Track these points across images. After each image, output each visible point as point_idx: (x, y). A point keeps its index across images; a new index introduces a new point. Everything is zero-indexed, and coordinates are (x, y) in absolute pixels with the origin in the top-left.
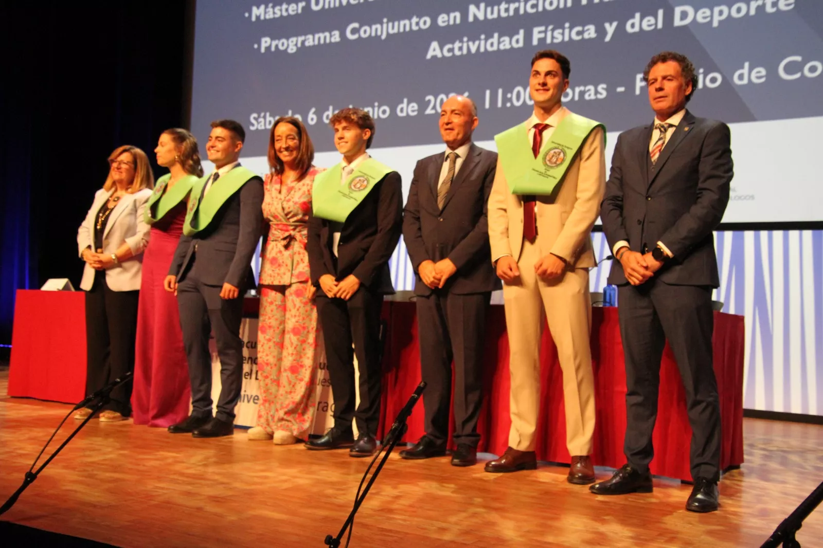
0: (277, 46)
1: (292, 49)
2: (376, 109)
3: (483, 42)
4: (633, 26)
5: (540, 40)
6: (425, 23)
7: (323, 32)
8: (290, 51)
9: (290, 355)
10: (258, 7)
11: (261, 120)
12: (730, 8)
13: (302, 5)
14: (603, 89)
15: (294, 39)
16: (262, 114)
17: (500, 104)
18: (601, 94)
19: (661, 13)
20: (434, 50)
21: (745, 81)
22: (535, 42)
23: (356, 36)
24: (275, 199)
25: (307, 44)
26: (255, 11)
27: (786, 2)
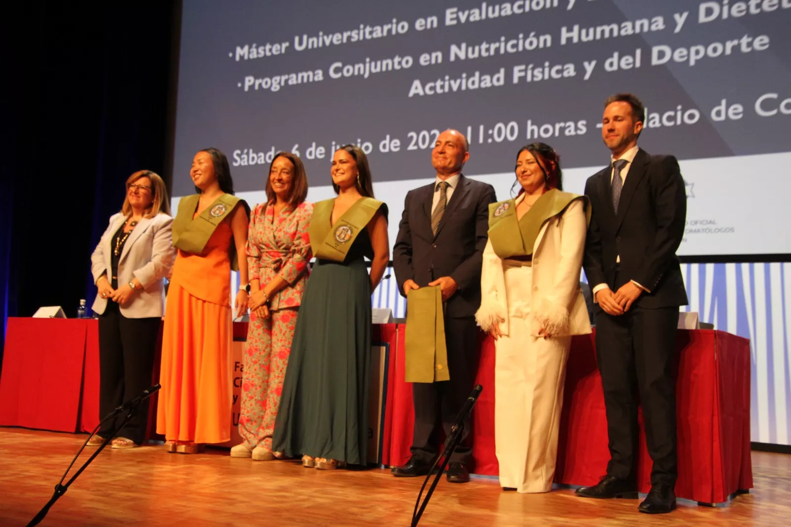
0: (260, 85)
1: (276, 88)
3: (464, 81)
4: (611, 64)
5: (520, 78)
6: (407, 62)
7: (306, 71)
8: (273, 89)
9: (276, 378)
10: (242, 48)
11: (245, 156)
12: (706, 48)
13: (285, 45)
14: (583, 125)
15: (278, 78)
16: (246, 151)
17: (481, 141)
18: (581, 130)
19: (638, 52)
20: (417, 88)
21: (723, 118)
22: (516, 80)
23: (339, 75)
24: (267, 229)
25: (290, 83)
26: (239, 51)
27: (761, 43)
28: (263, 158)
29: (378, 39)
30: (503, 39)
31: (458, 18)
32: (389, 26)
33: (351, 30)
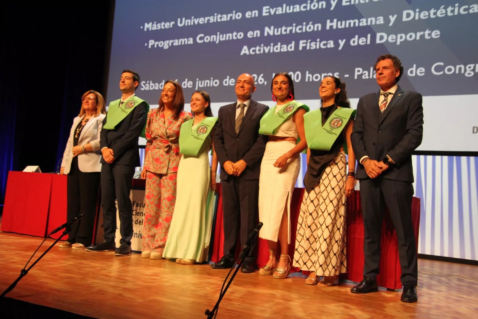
0: (158, 45)
1: (166, 47)
2: (212, 81)
3: (272, 48)
4: (354, 42)
5: (303, 47)
6: (240, 35)
7: (184, 38)
8: (165, 48)
9: (166, 212)
10: (148, 23)
11: (147, 85)
12: (406, 35)
13: (172, 23)
14: (337, 75)
15: (168, 42)
16: (148, 82)
19: (369, 36)
20: (245, 50)
21: (414, 75)
22: (301, 48)
23: (202, 41)
25: (174, 44)
26: (147, 26)
27: (436, 34)
28: (157, 86)
29: (224, 22)
30: (294, 25)
31: (269, 12)
32: (231, 15)
33: (210, 16)
